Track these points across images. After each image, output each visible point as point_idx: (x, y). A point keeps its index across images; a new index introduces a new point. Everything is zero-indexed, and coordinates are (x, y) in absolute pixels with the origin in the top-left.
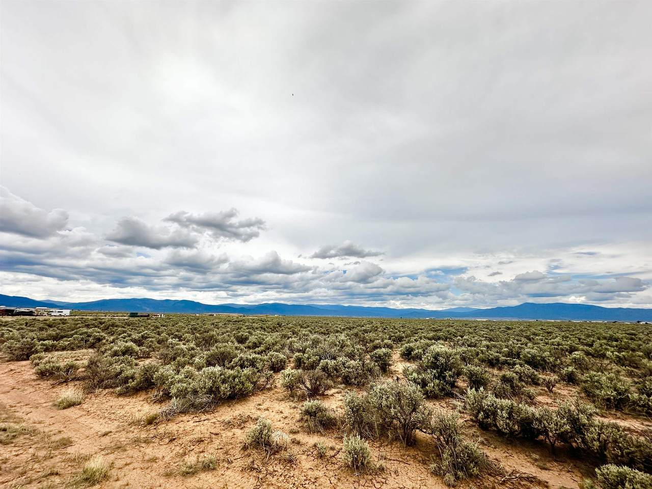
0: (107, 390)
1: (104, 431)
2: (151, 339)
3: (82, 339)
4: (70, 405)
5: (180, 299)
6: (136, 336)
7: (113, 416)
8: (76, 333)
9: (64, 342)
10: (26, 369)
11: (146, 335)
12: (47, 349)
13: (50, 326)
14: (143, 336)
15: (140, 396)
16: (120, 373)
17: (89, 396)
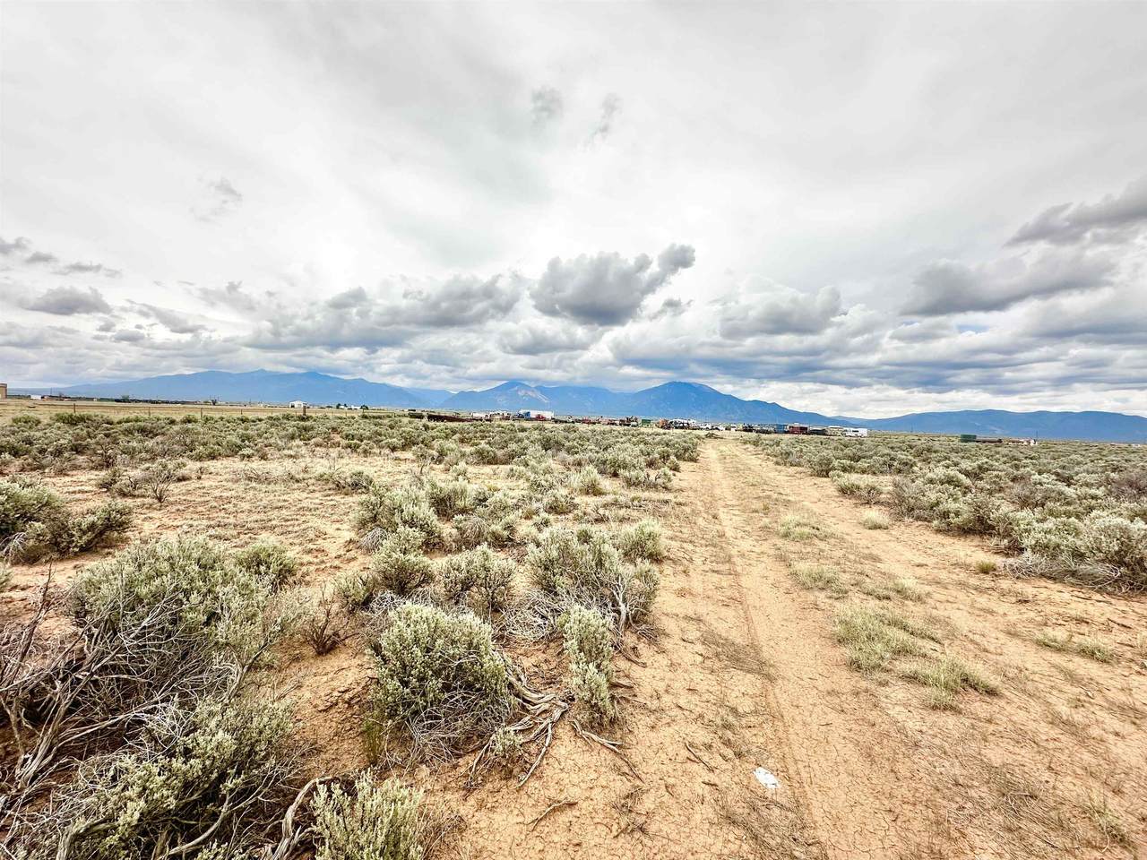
0: (920, 523)
1: (917, 562)
2: (996, 473)
3: (885, 463)
4: (876, 527)
5: (1077, 409)
6: (967, 465)
7: (929, 551)
8: (876, 454)
9: (862, 464)
10: (828, 486)
11: (986, 466)
12: (845, 470)
13: (846, 446)
14: (980, 468)
15: (972, 541)
16: (937, 504)
17: (899, 523)
